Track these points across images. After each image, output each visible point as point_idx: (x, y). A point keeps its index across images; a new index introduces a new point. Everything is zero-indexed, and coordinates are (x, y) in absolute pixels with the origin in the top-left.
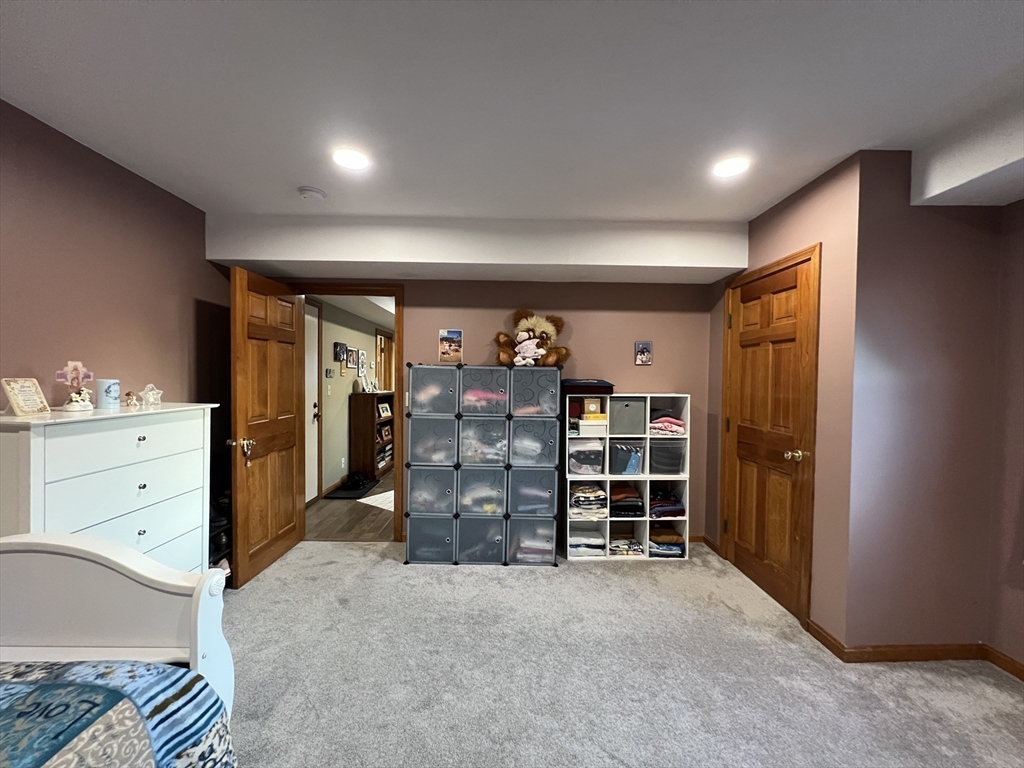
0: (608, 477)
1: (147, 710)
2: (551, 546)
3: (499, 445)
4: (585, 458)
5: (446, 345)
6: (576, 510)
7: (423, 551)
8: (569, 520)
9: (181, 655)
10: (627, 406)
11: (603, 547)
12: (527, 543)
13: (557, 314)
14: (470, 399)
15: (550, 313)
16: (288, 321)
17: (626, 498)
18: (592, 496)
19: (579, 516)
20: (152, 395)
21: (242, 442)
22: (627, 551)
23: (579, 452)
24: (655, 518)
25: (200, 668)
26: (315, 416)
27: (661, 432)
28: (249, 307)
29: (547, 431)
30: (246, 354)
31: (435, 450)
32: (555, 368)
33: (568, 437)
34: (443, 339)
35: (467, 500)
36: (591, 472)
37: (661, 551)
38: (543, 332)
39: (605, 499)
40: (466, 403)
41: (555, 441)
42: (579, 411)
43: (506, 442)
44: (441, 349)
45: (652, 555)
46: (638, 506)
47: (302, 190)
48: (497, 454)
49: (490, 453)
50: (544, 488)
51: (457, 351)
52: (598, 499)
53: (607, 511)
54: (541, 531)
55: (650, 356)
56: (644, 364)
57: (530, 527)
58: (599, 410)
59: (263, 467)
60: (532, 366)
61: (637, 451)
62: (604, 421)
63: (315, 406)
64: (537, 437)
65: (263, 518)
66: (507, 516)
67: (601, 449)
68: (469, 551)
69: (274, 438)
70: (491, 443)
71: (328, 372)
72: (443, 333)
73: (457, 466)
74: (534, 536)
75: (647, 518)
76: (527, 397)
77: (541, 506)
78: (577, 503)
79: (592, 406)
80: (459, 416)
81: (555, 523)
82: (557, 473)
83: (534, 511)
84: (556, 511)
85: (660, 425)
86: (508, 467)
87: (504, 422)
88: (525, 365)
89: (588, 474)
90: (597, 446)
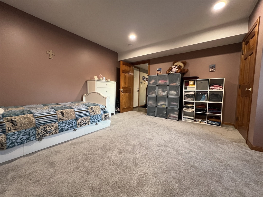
0: (195, 101)
1: (101, 108)
2: (177, 116)
3: (166, 92)
4: (188, 96)
5: (158, 72)
6: (185, 109)
7: (150, 114)
8: (183, 111)
9: (105, 105)
10: (202, 82)
11: (193, 119)
12: (172, 115)
13: (184, 61)
14: (160, 82)
15: (182, 61)
16: (130, 70)
17: (201, 107)
18: (190, 106)
19: (186, 110)
20: (109, 80)
21: (121, 90)
22: (201, 122)
23: (187, 95)
24: (209, 113)
25: (106, 107)
26: (138, 90)
27: (213, 89)
28: (123, 67)
29: (177, 88)
30: (122, 75)
31: (152, 93)
32: (179, 73)
33: (184, 91)
34: (158, 71)
35: (159, 104)
36: (190, 100)
37: (212, 123)
38: (180, 66)
39: (194, 107)
40: (159, 83)
41: (179, 91)
42: (187, 84)
43: (167, 91)
44: (157, 73)
45: (208, 123)
46: (205, 110)
47: (128, 45)
48: (165, 94)
49: (164, 94)
50: (176, 102)
51: (160, 73)
52: (191, 106)
53: (194, 110)
54: (176, 113)
55: (214, 69)
56: (212, 71)
57: (173, 111)
58: (193, 84)
59: (125, 95)
60: (174, 73)
61: (205, 95)
62: (195, 86)
63: (138, 88)
64: (175, 90)
65: (125, 104)
66: (167, 108)
67: (194, 94)
68: (159, 115)
69: (127, 90)
70: (164, 91)
71: (141, 82)
72: (158, 69)
73: (157, 96)
74: (174, 114)
75: (207, 113)
76: (172, 81)
77: (175, 106)
78: (185, 107)
79: (191, 82)
80: (157, 86)
81: (178, 111)
82: (179, 99)
83: (173, 107)
84: (178, 108)
85: (213, 87)
86: (167, 97)
87: (167, 87)
88: (172, 73)
89: (189, 100)
90: (192, 93)
